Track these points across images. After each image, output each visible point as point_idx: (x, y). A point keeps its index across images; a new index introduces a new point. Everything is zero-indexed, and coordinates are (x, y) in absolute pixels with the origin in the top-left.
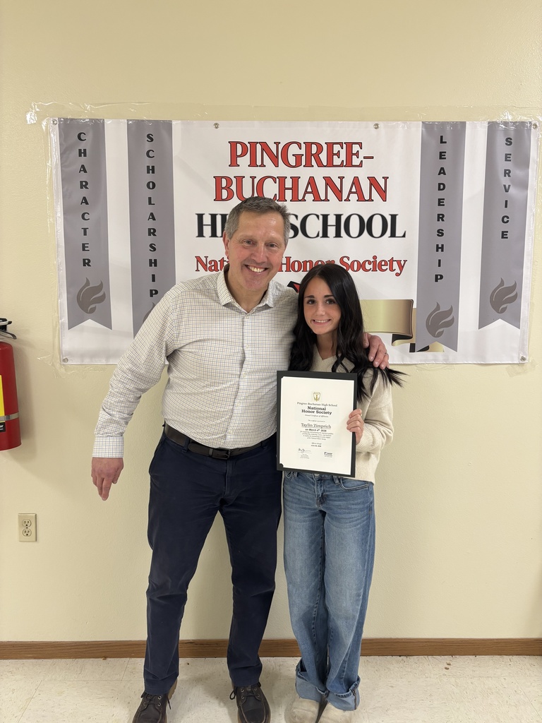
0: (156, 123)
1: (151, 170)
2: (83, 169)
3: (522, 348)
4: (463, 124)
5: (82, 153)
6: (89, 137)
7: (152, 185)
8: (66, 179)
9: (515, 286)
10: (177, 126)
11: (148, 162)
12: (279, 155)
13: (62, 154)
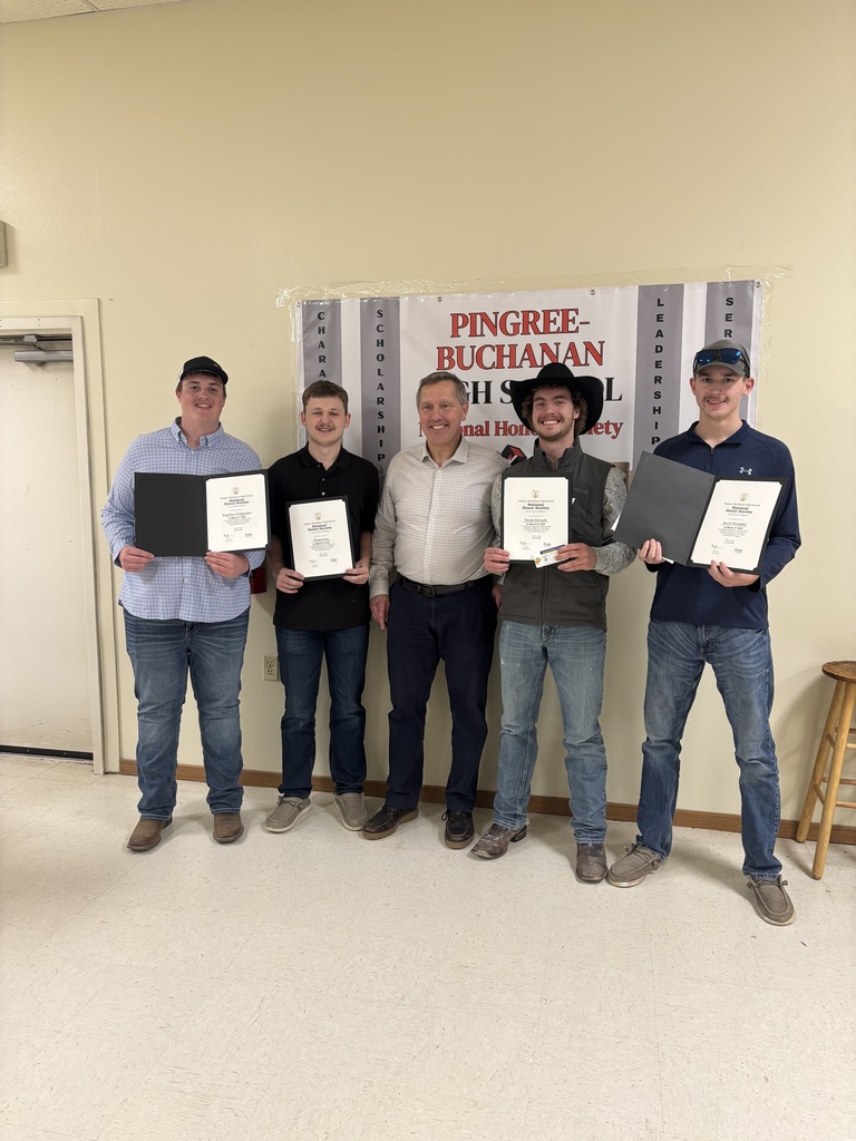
0: (386, 301)
1: (381, 343)
2: (322, 344)
4: (681, 286)
5: (321, 330)
6: (327, 317)
7: (381, 358)
8: (307, 354)
10: (404, 302)
11: (379, 336)
12: (498, 324)
13: (304, 332)
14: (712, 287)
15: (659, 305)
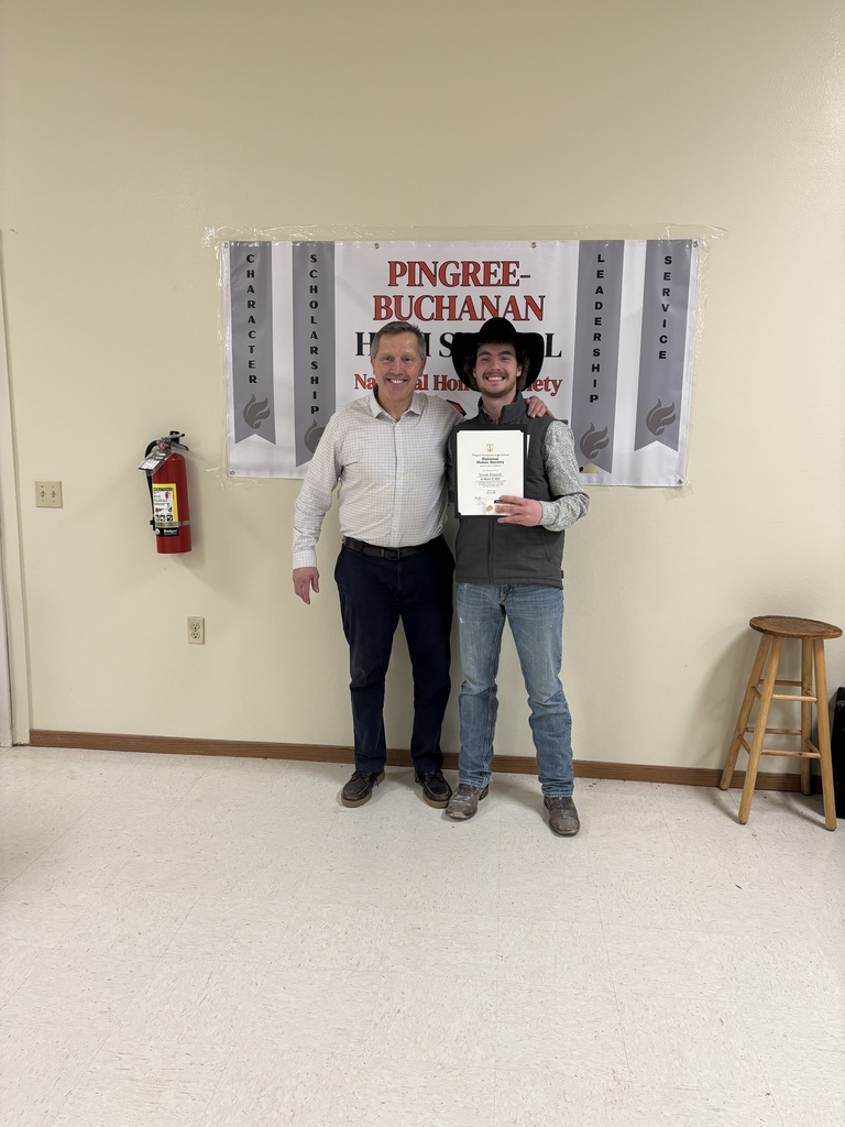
0: (320, 244)
1: (314, 289)
2: (251, 289)
3: (680, 471)
4: (623, 242)
5: (251, 274)
6: (257, 260)
7: (314, 305)
8: (235, 299)
9: (672, 408)
10: (339, 246)
11: (312, 282)
12: (437, 275)
13: (232, 276)
14: (651, 245)
15: (600, 261)
